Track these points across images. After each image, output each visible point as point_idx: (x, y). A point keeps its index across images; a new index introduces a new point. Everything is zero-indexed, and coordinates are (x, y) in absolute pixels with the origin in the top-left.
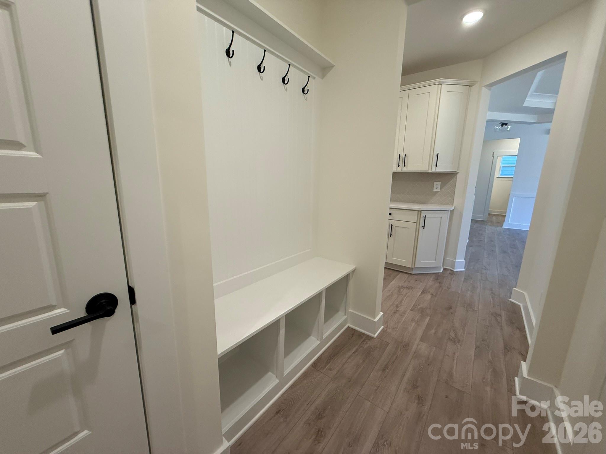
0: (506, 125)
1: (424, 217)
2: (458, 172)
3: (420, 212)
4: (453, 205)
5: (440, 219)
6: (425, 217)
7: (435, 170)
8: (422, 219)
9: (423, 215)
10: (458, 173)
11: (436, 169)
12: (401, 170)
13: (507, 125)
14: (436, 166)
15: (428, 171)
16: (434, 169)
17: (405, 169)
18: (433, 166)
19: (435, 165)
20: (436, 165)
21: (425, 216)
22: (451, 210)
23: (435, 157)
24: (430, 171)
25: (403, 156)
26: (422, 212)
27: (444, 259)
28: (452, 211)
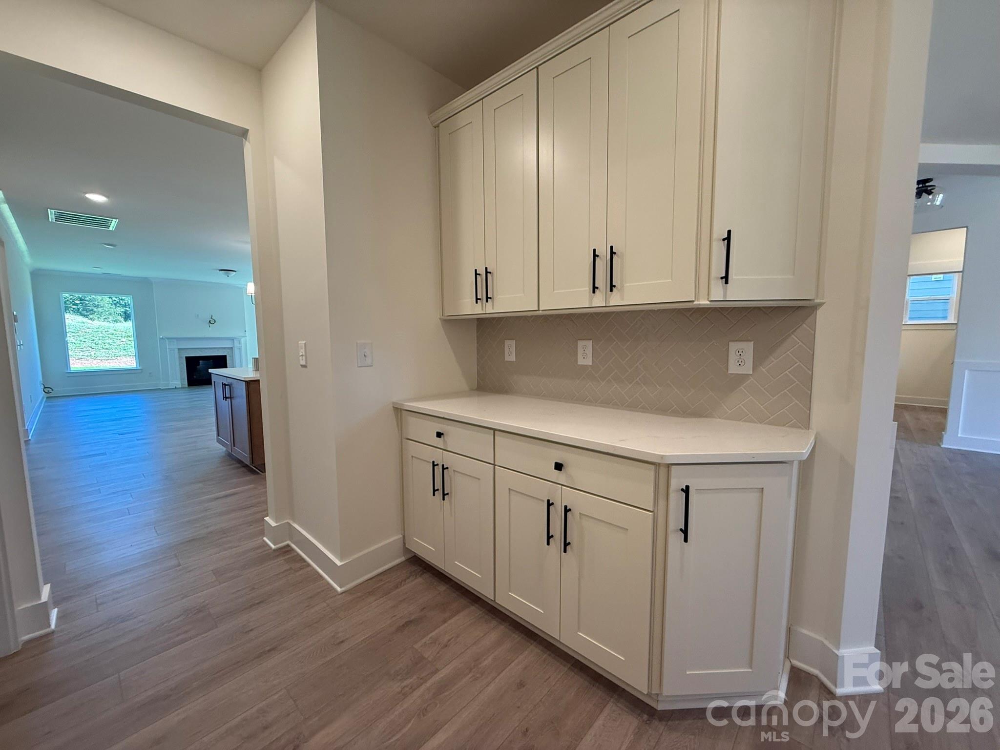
0: (929, 194)
1: (682, 490)
2: (818, 301)
3: (663, 471)
4: (808, 427)
5: (755, 496)
6: (686, 490)
7: (725, 295)
8: (676, 500)
9: (677, 482)
10: (821, 304)
11: (728, 293)
12: (605, 305)
13: (932, 192)
14: (727, 282)
15: (695, 303)
16: (717, 294)
17: (616, 300)
18: (712, 282)
19: (722, 278)
20: (726, 279)
21: (687, 487)
22: (800, 462)
23: (719, 249)
24: (704, 302)
25: (604, 252)
26: (673, 468)
27: (789, 631)
28: (806, 466)
